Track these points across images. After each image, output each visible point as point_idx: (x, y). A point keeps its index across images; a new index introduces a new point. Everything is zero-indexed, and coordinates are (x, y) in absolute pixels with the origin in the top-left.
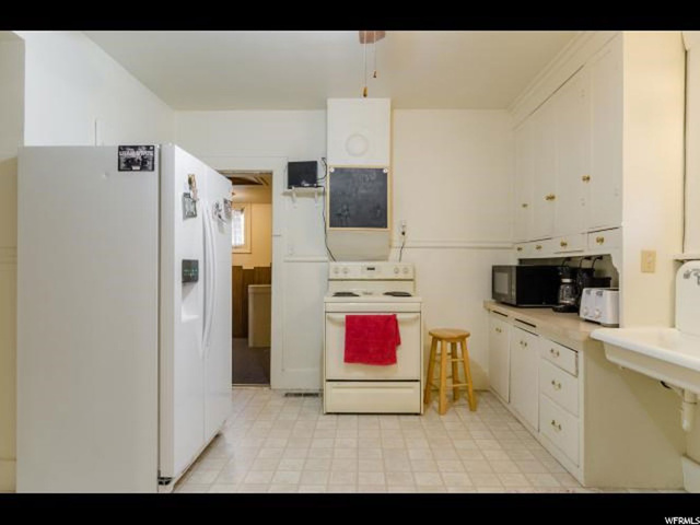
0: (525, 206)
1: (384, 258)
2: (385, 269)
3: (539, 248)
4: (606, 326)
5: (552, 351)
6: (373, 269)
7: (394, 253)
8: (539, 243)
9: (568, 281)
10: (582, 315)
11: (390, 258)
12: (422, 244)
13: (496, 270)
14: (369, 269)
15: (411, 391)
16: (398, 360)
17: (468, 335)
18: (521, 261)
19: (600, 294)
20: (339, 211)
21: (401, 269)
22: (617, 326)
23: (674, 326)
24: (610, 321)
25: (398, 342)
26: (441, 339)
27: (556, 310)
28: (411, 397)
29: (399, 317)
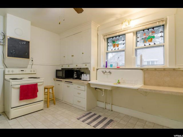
0: (64, 57)
1: (26, 67)
2: (27, 71)
3: (69, 66)
4: (88, 81)
5: (78, 87)
6: (23, 71)
7: (29, 66)
8: (69, 65)
9: (75, 73)
10: (82, 79)
11: (28, 67)
12: (39, 64)
13: (57, 71)
14: (21, 71)
15: (41, 104)
16: (38, 96)
17: (54, 87)
18: (62, 69)
19: (84, 75)
20: (12, 52)
21: (33, 71)
22: (90, 81)
23: (97, 80)
24: (89, 80)
25: (38, 91)
26: (47, 88)
27: (73, 79)
28: (41, 105)
29: (38, 84)
